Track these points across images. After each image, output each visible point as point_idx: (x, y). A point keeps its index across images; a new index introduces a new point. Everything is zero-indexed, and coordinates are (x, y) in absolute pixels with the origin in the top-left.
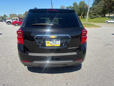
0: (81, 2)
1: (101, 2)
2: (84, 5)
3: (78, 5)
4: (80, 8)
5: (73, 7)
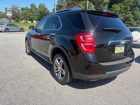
0: (40, 4)
1: (63, 8)
2: (45, 9)
3: (38, 8)
4: (41, 11)
5: (31, 9)
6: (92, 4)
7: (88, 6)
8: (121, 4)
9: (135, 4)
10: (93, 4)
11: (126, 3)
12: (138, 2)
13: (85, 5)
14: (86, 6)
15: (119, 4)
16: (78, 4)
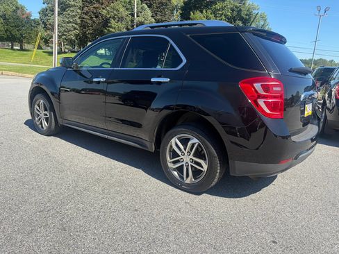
6: (146, 6)
7: (136, 10)
8: (209, 11)
9: (235, 13)
10: (149, 7)
11: (219, 10)
12: (241, 10)
13: (128, 6)
14: (133, 9)
15: (204, 11)
16: (112, 4)
